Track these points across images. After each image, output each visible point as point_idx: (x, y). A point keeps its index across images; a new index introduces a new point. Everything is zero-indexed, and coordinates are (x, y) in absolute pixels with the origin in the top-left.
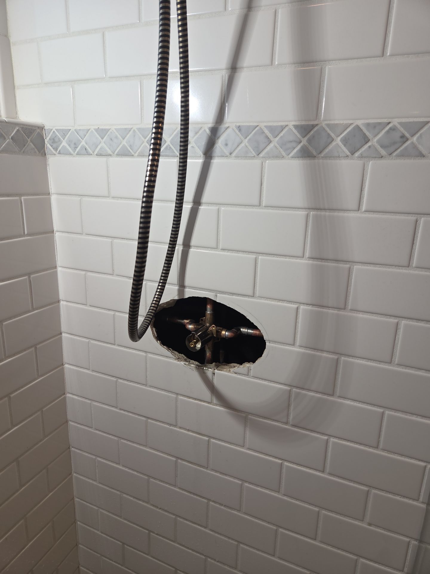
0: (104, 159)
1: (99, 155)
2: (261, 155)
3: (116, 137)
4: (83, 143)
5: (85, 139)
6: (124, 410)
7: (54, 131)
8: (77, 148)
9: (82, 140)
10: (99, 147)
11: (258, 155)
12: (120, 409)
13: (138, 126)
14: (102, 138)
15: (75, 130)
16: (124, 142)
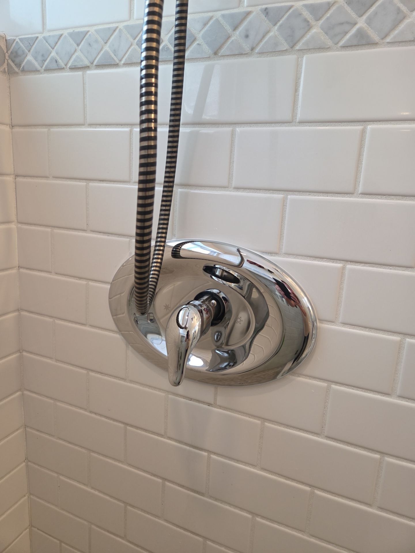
0: (80, 73)
1: (74, 68)
2: (297, 47)
3: (96, 41)
4: (53, 54)
5: (55, 48)
6: (96, 414)
7: (17, 42)
8: (45, 61)
9: (51, 50)
10: (74, 57)
11: (292, 48)
12: (91, 412)
13: (125, 24)
14: (78, 45)
15: (44, 38)
16: (107, 48)
